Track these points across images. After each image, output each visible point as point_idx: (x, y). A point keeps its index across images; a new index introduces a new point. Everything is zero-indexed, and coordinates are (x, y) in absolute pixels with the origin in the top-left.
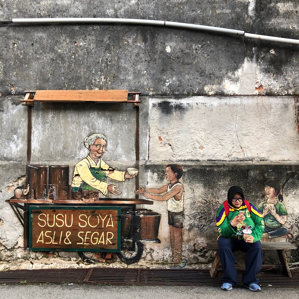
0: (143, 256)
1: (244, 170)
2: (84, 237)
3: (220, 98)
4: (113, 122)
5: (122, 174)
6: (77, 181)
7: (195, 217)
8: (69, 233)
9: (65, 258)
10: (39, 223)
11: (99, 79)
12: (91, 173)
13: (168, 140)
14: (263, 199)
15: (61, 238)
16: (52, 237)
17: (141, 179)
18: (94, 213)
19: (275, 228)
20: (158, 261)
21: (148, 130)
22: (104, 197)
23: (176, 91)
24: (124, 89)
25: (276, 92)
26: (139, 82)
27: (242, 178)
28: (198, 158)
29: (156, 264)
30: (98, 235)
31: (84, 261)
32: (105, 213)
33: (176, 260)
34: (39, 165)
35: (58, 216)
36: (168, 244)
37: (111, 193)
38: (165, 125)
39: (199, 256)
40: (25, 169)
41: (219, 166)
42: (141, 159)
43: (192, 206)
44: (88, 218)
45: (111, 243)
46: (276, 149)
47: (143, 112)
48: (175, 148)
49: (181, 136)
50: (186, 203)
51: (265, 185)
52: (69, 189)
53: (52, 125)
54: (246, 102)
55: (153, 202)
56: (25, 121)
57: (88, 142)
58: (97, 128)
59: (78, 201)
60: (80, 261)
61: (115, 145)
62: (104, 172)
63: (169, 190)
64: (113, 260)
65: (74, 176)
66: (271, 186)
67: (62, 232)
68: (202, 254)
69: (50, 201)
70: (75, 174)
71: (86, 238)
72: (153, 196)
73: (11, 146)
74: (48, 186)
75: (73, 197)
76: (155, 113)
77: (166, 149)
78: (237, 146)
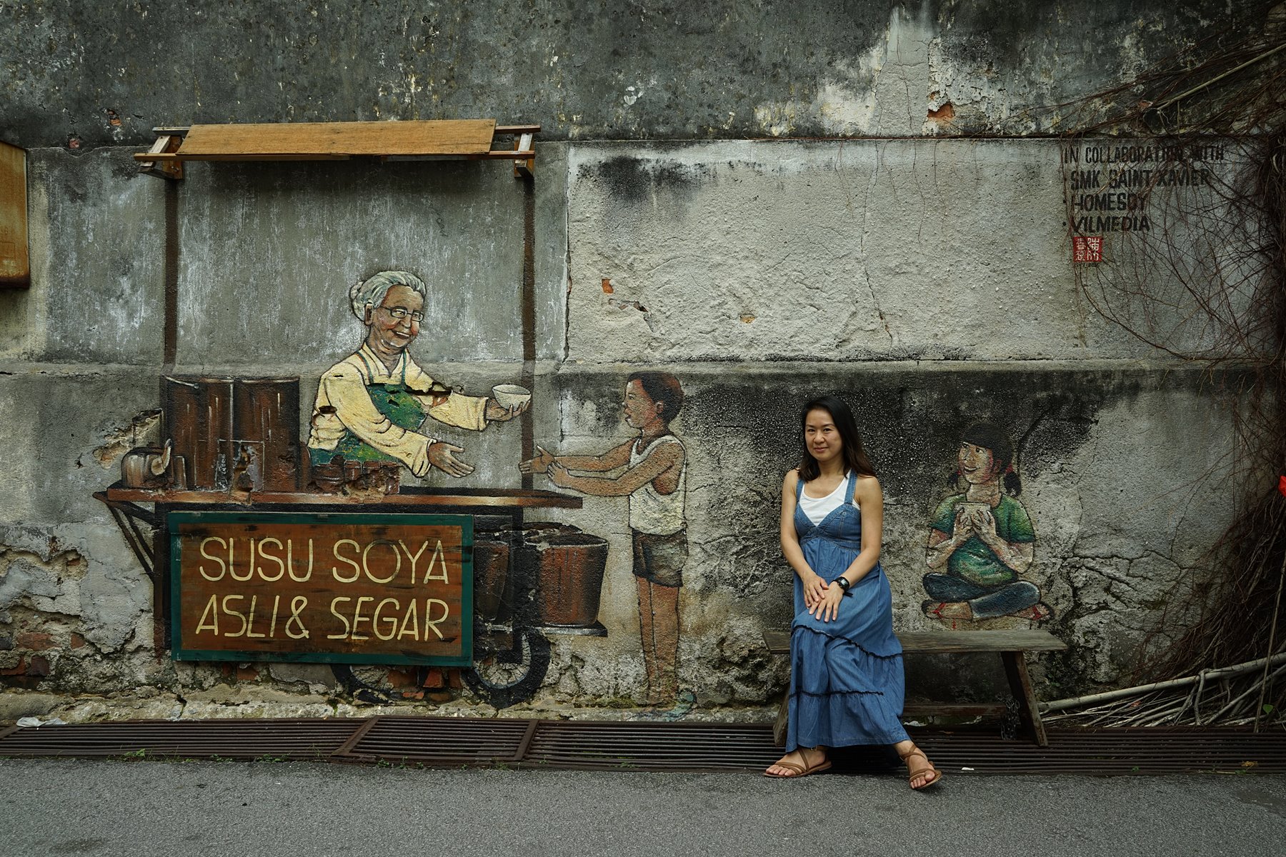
0: (547, 680)
1: (890, 391)
2: (351, 617)
3: (807, 148)
4: (445, 229)
5: (476, 407)
6: (327, 429)
7: (722, 549)
8: (299, 603)
9: (291, 684)
10: (201, 568)
11: (400, 86)
12: (373, 401)
13: (634, 291)
14: (952, 488)
15: (274, 616)
16: (247, 614)
17: (542, 421)
18: (384, 537)
19: (994, 586)
20: (600, 696)
21: (565, 257)
22: (418, 483)
23: (658, 124)
24: (482, 117)
25: (998, 126)
26: (533, 95)
27: (883, 416)
28: (735, 351)
29: (593, 706)
30: (398, 608)
31: (352, 696)
32: (420, 537)
33: (660, 692)
34: (203, 376)
35: (263, 545)
36: (634, 641)
37: (439, 469)
38: (624, 240)
39: (737, 679)
40: (158, 390)
41: (806, 375)
42: (541, 356)
43: (713, 513)
44: (362, 552)
45: (441, 636)
46: (998, 318)
47: (549, 196)
48: (659, 317)
49: (677, 279)
50: (694, 503)
51: (958, 441)
52: (299, 457)
53: (245, 242)
54: (898, 160)
56: (156, 231)
57: (363, 299)
58: (394, 250)
59: (330, 495)
60: (339, 695)
61: (455, 309)
62: (414, 398)
63: (635, 458)
64: (446, 692)
65: (315, 413)
66: (981, 444)
67: (278, 597)
68: (746, 673)
69: (240, 496)
70: (318, 405)
71: (357, 619)
72: (583, 481)
73: (112, 313)
74: (232, 446)
75: (313, 483)
76: (590, 197)
77: (628, 320)
78: (866, 310)
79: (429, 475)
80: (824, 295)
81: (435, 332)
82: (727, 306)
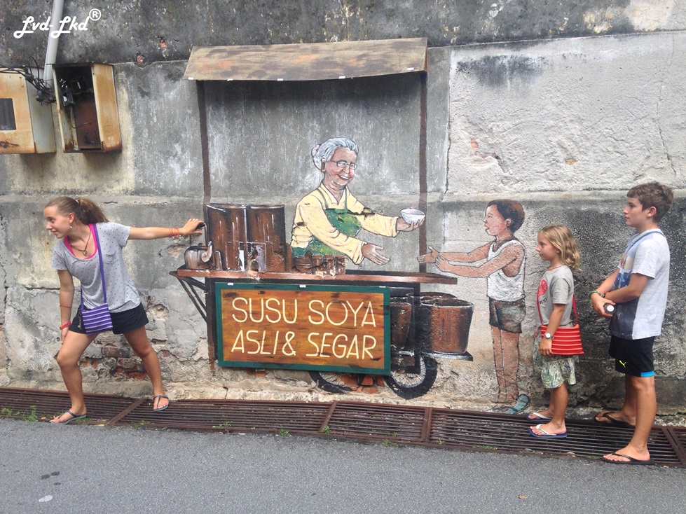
0: (436, 384)
2: (319, 344)
3: (621, 40)
4: (370, 110)
5: (391, 222)
6: (302, 236)
8: (290, 335)
9: (286, 380)
10: (233, 315)
12: (329, 219)
13: (492, 146)
15: (276, 344)
16: (260, 340)
17: (432, 231)
18: (337, 299)
20: (468, 395)
22: (356, 268)
23: (513, 29)
29: (464, 401)
30: (346, 340)
31: (321, 388)
32: (359, 299)
33: (506, 395)
34: (228, 204)
35: (269, 302)
36: (490, 364)
37: (369, 259)
38: (486, 113)
40: (202, 213)
41: (611, 201)
42: (431, 190)
44: (325, 307)
45: (372, 357)
47: (437, 85)
48: (509, 162)
49: (522, 137)
50: (531, 282)
52: (286, 252)
53: (247, 121)
55: (456, 279)
56: (193, 115)
57: (320, 156)
58: (337, 125)
59: (305, 274)
60: (313, 388)
61: (376, 161)
62: (353, 217)
63: (491, 254)
64: (375, 387)
65: (294, 226)
67: (277, 333)
69: (253, 274)
70: (296, 221)
71: (323, 345)
72: (458, 268)
73: (172, 165)
74: (247, 246)
75: (294, 267)
76: (464, 84)
77: (487, 166)
78: (658, 154)
79: (363, 263)
80: (627, 144)
81: (364, 176)
82: (557, 155)
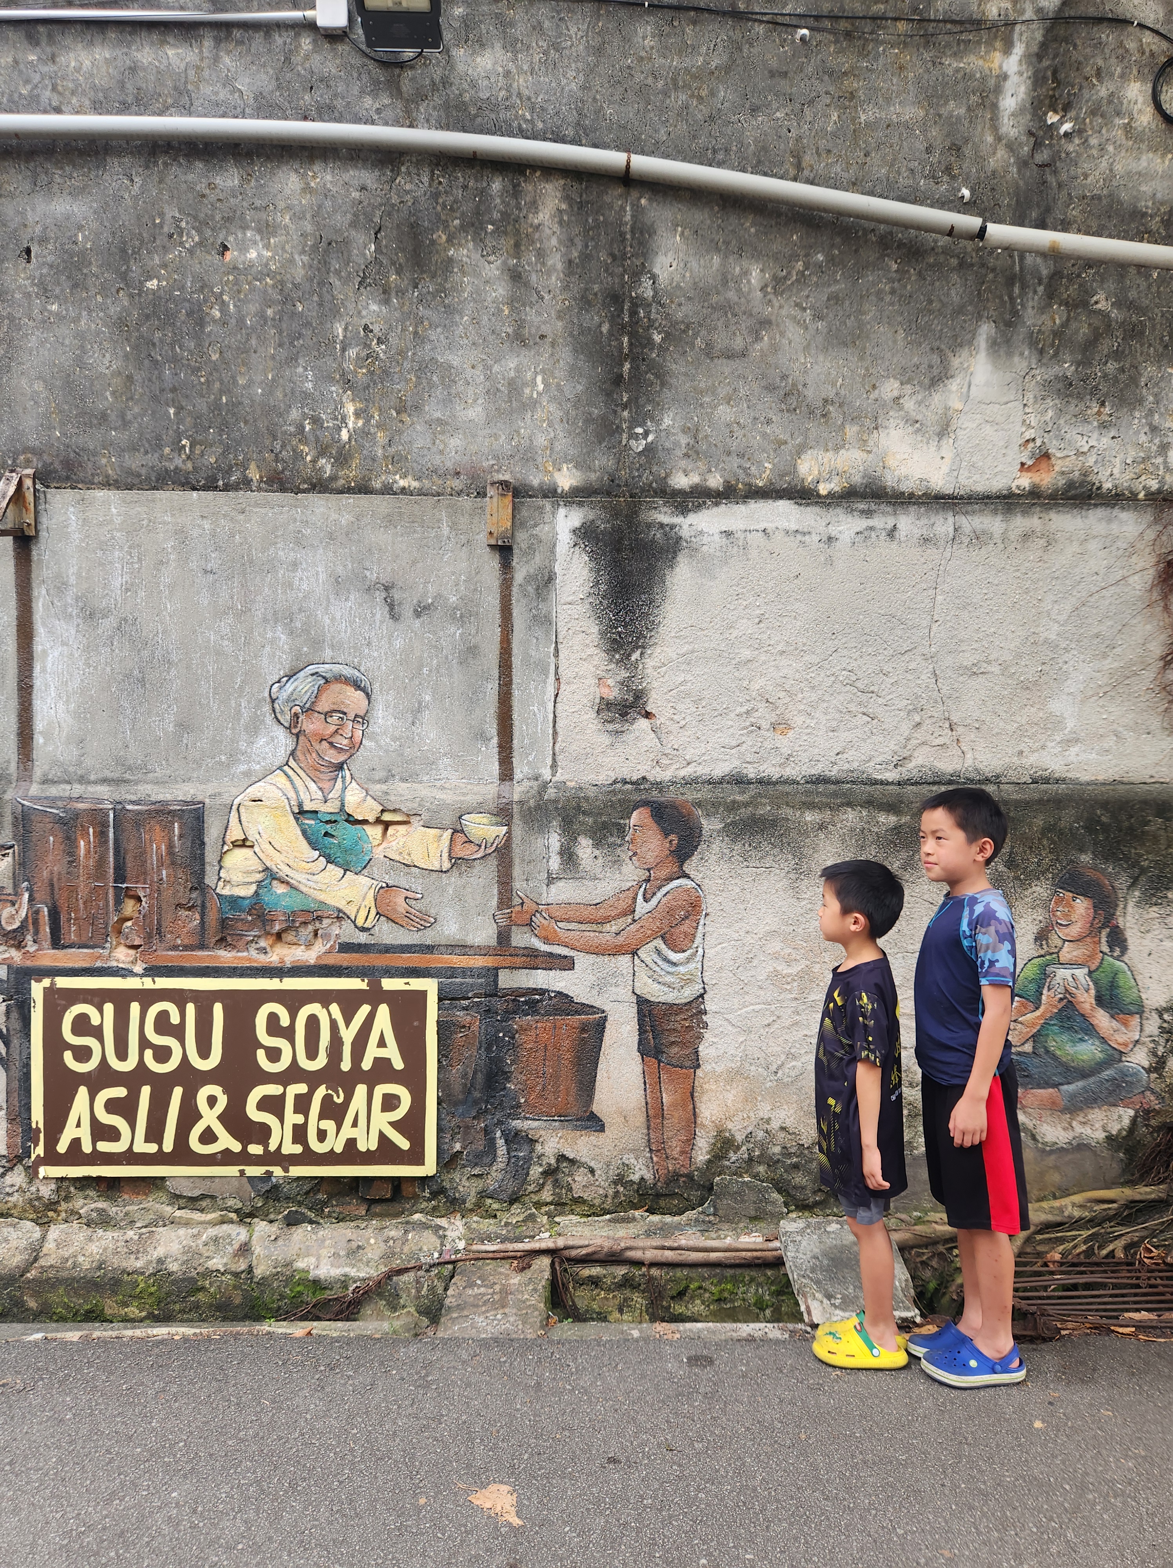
3: (864, 511)
4: (396, 610)
5: (438, 841)
6: (241, 869)
7: (750, 1020)
9: (193, 1198)
11: (334, 418)
12: (304, 833)
14: (1041, 945)
17: (523, 860)
19: (1091, 1068)
21: (552, 649)
25: (1109, 485)
26: (511, 435)
28: (767, 770)
34: (72, 800)
37: (390, 920)
40: (9, 819)
42: (521, 776)
43: (739, 975)
47: (531, 570)
48: (671, 727)
49: (695, 678)
51: (1052, 888)
52: (203, 906)
57: (288, 700)
58: (328, 636)
61: (409, 714)
62: (357, 829)
64: (396, 1203)
65: (226, 848)
66: (1079, 891)
70: (230, 837)
72: (575, 935)
75: (222, 940)
78: (934, 720)
80: (880, 701)
81: (383, 743)
82: (756, 714)
